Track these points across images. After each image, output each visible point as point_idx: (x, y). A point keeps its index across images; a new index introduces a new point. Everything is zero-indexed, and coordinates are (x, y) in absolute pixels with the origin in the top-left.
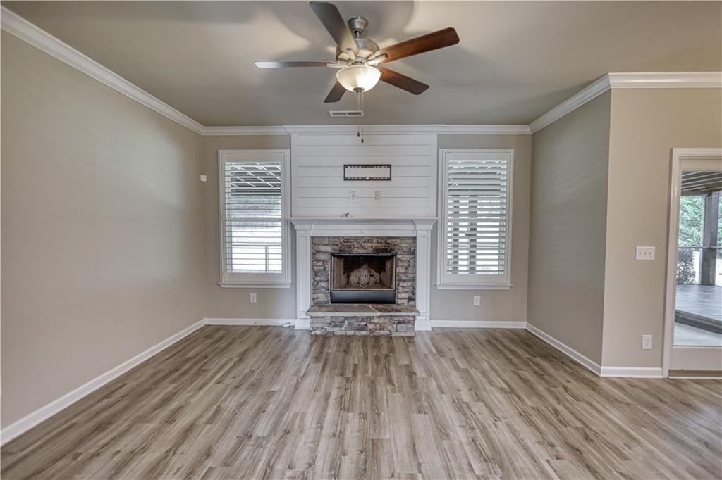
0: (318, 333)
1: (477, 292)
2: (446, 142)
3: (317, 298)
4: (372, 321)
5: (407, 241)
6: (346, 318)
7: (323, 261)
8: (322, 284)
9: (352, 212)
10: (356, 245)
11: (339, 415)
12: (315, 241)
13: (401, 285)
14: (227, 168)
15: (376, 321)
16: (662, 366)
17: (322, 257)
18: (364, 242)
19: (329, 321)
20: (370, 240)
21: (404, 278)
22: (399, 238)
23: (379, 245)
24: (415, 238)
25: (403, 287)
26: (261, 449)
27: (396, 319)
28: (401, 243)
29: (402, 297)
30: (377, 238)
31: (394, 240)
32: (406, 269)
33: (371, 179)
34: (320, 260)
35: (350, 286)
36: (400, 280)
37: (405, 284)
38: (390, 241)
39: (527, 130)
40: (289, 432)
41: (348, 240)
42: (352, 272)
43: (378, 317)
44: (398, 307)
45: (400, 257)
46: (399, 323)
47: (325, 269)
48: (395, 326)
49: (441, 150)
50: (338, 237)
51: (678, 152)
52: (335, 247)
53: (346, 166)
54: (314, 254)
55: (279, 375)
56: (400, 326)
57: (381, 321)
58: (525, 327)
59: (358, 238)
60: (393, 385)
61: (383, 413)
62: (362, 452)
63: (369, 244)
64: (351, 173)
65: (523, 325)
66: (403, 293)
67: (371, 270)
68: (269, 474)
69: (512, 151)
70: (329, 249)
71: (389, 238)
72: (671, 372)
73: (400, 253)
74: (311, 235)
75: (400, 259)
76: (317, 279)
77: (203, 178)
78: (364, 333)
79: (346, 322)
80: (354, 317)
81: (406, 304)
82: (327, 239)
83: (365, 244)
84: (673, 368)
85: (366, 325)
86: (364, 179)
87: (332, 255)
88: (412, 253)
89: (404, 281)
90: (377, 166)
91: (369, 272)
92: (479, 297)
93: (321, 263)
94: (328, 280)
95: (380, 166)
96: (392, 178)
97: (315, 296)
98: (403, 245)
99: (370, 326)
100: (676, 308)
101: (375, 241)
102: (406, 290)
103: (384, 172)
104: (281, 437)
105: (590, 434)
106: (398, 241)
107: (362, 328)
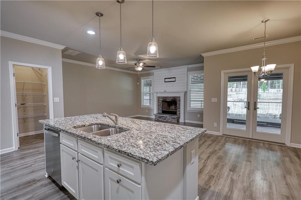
0: (156, 119)
1: (199, 113)
2: (189, 70)
3: (159, 112)
6: (162, 116)
8: (160, 108)
9: (166, 90)
10: (167, 99)
12: (159, 98)
14: (142, 81)
15: (168, 118)
16: (219, 132)
17: (160, 101)
19: (159, 117)
20: (171, 97)
21: (178, 108)
22: (177, 97)
23: (173, 99)
24: (180, 97)
25: (178, 110)
29: (178, 113)
33: (171, 82)
38: (175, 98)
41: (165, 97)
44: (177, 115)
46: (173, 119)
47: (161, 105)
49: (188, 72)
50: (163, 97)
51: (223, 72)
52: (163, 99)
53: (165, 79)
54: (158, 101)
57: (169, 118)
59: (167, 97)
63: (170, 99)
64: (166, 80)
70: (161, 100)
71: (175, 97)
73: (177, 101)
74: (157, 96)
75: (177, 103)
77: (138, 84)
78: (165, 120)
81: (179, 115)
82: (161, 97)
86: (169, 82)
87: (163, 101)
88: (180, 101)
90: (172, 78)
92: (199, 115)
93: (160, 103)
96: (176, 81)
98: (178, 99)
99: (167, 119)
103: (174, 80)
107: (165, 119)
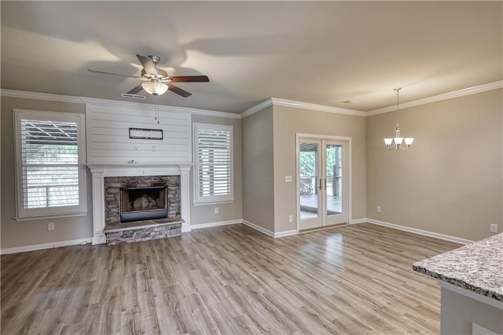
0: (114, 243)
1: (216, 206)
2: (195, 119)
3: (110, 220)
4: (154, 230)
5: (174, 177)
6: (135, 230)
7: (114, 194)
8: (114, 210)
9: (136, 160)
10: (139, 182)
11: (145, 281)
12: (107, 180)
13: (171, 205)
14: (22, 124)
15: (156, 229)
16: (296, 229)
17: (113, 191)
18: (145, 180)
19: (122, 234)
20: (149, 178)
21: (173, 201)
22: (169, 176)
23: (155, 181)
24: (179, 176)
25: (173, 207)
26: (99, 309)
27: (169, 226)
28: (171, 179)
29: (172, 213)
30: (154, 176)
31: (166, 178)
32: (174, 195)
33: (149, 138)
34: (111, 194)
35: (135, 210)
36: (171, 203)
37: (174, 205)
38: (163, 178)
39: (239, 116)
40: (114, 297)
41: (133, 178)
42: (135, 200)
43: (157, 227)
44: (170, 220)
45: (170, 188)
46: (172, 229)
47: (115, 199)
48: (169, 231)
49: (194, 123)
50: (126, 177)
51: (298, 135)
52: (123, 183)
53: (130, 129)
54: (107, 189)
55: (92, 272)
56: (172, 230)
57: (159, 229)
58: (242, 222)
59: (140, 177)
60: (174, 261)
61: (172, 275)
62: (165, 293)
63: (149, 181)
64: (135, 134)
65: (241, 221)
66: (173, 210)
67: (149, 198)
68: (110, 318)
69: (232, 127)
70: (119, 185)
71: (163, 176)
72: (300, 231)
73: (170, 185)
74: (105, 176)
75: (170, 189)
76: (110, 207)
78: (148, 239)
79: (135, 234)
80: (140, 229)
81: (175, 217)
82: (117, 179)
83: (146, 181)
84: (301, 230)
85: (149, 233)
86: (144, 138)
87: (121, 189)
88: (178, 185)
89: (173, 203)
90: (153, 130)
91: (148, 199)
92: (217, 208)
93: (112, 195)
94: (118, 207)
95: (156, 130)
96: (164, 139)
97: (109, 219)
98: (172, 180)
99: (152, 234)
100: (301, 204)
101: (153, 178)
102: (174, 208)
103: (159, 134)
104: (111, 300)
105: (270, 260)
106: (169, 178)
107: (147, 236)
